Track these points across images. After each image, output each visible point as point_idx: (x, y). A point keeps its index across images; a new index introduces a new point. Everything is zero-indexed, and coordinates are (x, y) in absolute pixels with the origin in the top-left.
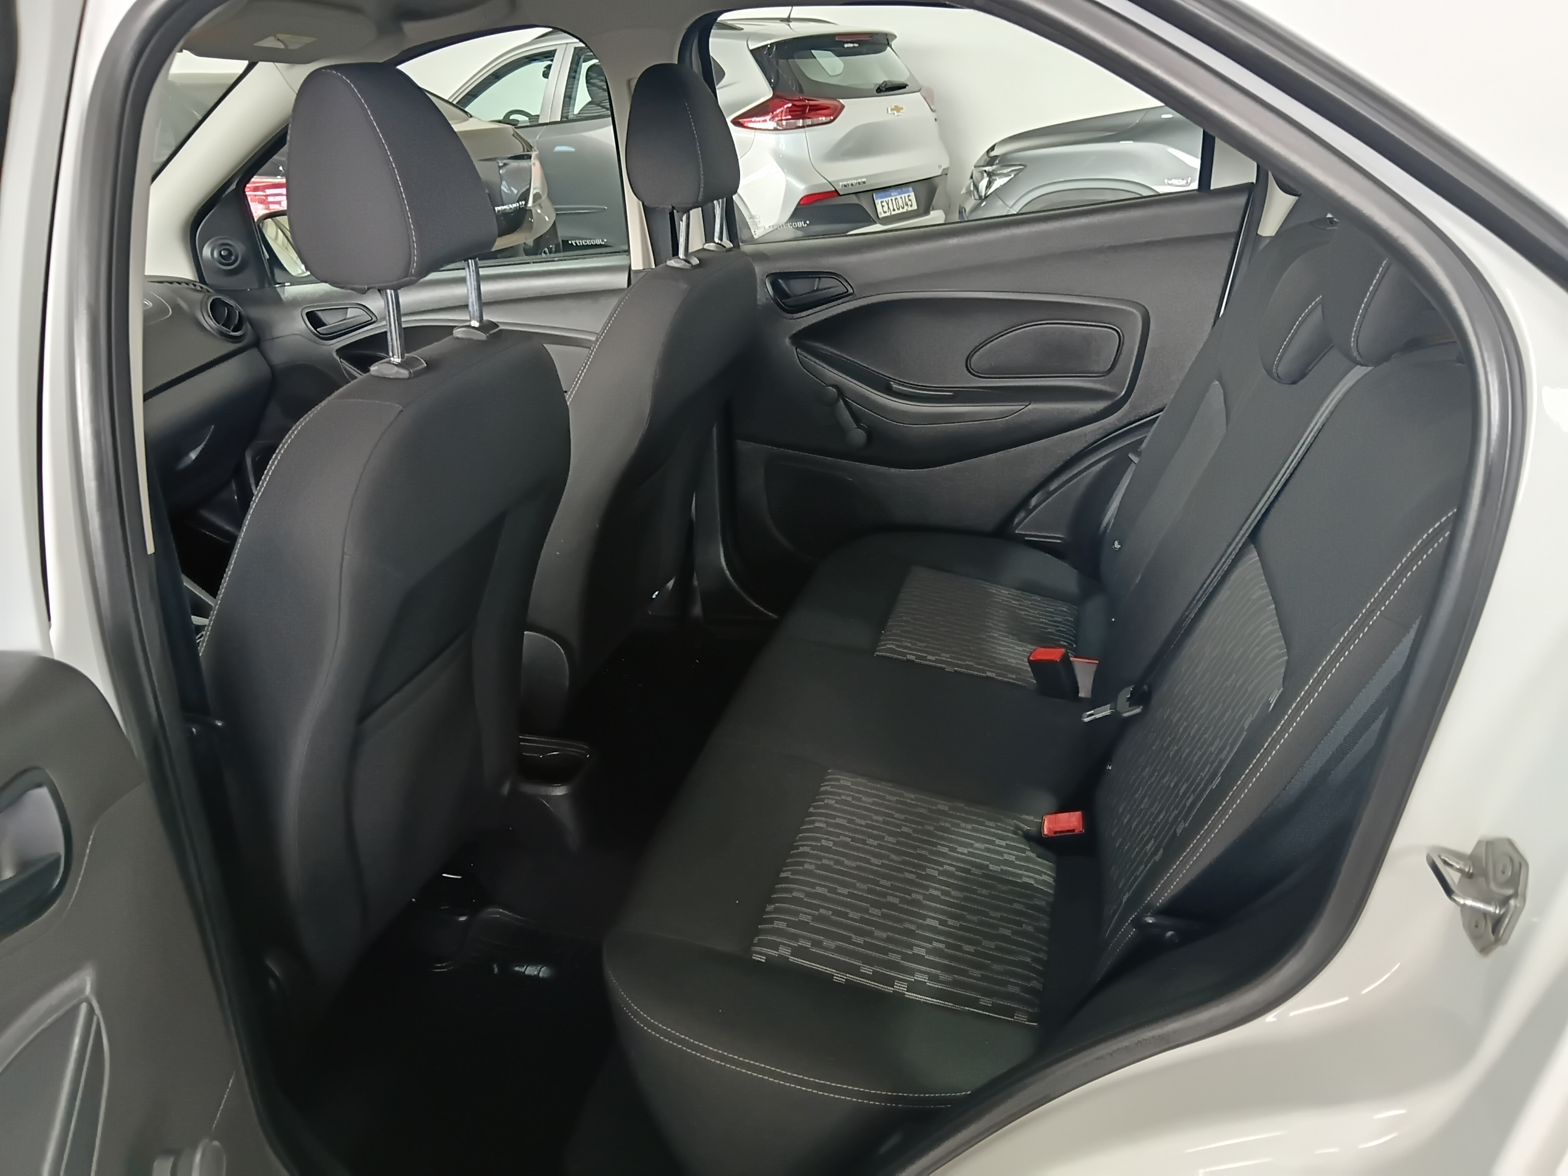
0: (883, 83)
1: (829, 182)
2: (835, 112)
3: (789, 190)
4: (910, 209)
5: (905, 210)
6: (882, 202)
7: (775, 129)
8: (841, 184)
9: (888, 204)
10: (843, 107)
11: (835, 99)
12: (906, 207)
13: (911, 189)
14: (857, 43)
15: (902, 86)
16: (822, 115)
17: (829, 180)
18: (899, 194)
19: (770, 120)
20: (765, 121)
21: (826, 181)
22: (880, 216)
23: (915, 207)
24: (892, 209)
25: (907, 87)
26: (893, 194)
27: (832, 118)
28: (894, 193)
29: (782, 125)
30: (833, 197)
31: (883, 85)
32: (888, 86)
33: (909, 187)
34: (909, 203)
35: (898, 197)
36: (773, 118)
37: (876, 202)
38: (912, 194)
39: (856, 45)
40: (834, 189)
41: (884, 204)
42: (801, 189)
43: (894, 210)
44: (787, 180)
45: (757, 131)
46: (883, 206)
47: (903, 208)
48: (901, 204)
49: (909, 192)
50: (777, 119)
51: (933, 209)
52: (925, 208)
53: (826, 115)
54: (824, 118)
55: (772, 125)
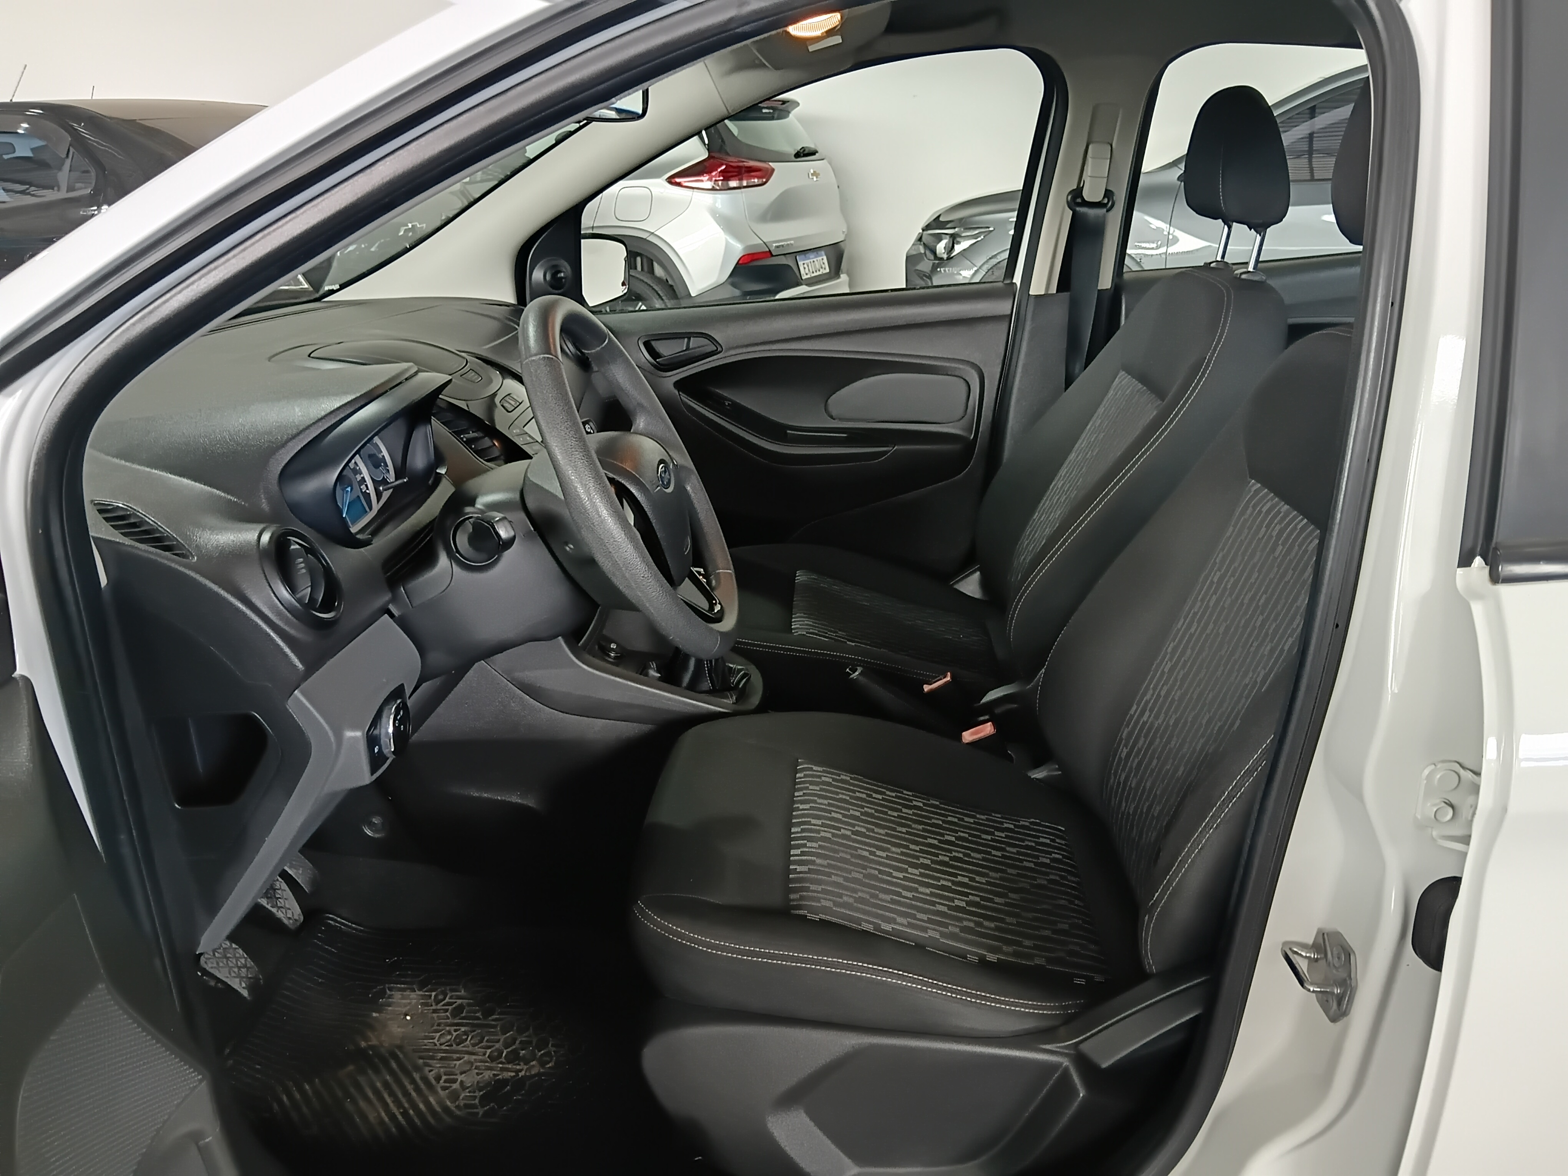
0: (801, 149)
1: (764, 243)
2: (766, 175)
3: (728, 247)
4: (825, 272)
5: (820, 273)
6: (804, 264)
7: (713, 189)
8: (774, 245)
9: (808, 266)
10: (773, 170)
11: (764, 162)
12: (821, 270)
13: (823, 253)
14: (772, 109)
15: (813, 153)
16: (754, 177)
17: (765, 241)
18: (816, 257)
19: (708, 180)
20: (702, 181)
21: (762, 242)
22: (803, 278)
23: (828, 270)
24: (811, 271)
25: (817, 154)
26: (811, 257)
27: (764, 180)
28: (811, 255)
29: (718, 186)
30: (767, 257)
31: (801, 151)
32: (806, 152)
33: (821, 250)
34: (823, 266)
35: (815, 260)
36: (710, 180)
37: (799, 263)
38: (825, 258)
39: (771, 111)
40: (768, 250)
41: (806, 266)
42: (738, 249)
43: (813, 272)
44: (726, 239)
45: (695, 190)
46: (805, 268)
47: (819, 271)
48: (817, 266)
49: (822, 256)
50: (714, 179)
51: (842, 273)
52: (836, 270)
53: (758, 177)
54: (756, 180)
55: (709, 185)
